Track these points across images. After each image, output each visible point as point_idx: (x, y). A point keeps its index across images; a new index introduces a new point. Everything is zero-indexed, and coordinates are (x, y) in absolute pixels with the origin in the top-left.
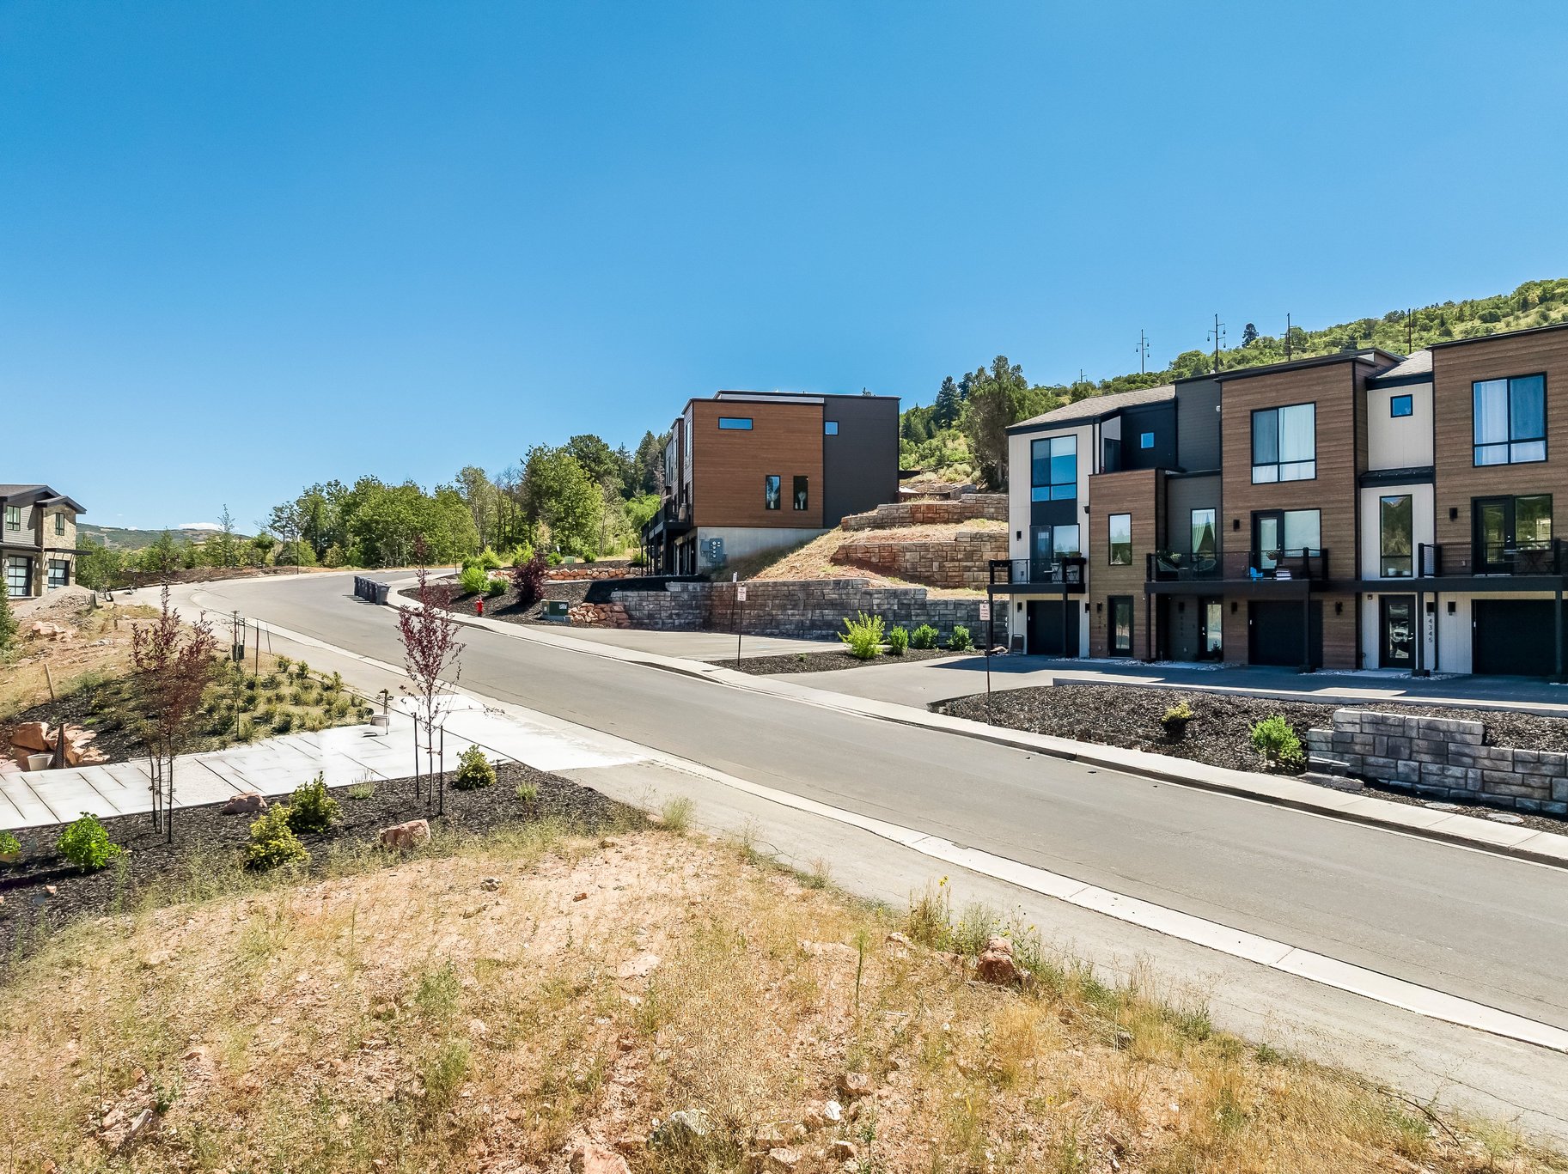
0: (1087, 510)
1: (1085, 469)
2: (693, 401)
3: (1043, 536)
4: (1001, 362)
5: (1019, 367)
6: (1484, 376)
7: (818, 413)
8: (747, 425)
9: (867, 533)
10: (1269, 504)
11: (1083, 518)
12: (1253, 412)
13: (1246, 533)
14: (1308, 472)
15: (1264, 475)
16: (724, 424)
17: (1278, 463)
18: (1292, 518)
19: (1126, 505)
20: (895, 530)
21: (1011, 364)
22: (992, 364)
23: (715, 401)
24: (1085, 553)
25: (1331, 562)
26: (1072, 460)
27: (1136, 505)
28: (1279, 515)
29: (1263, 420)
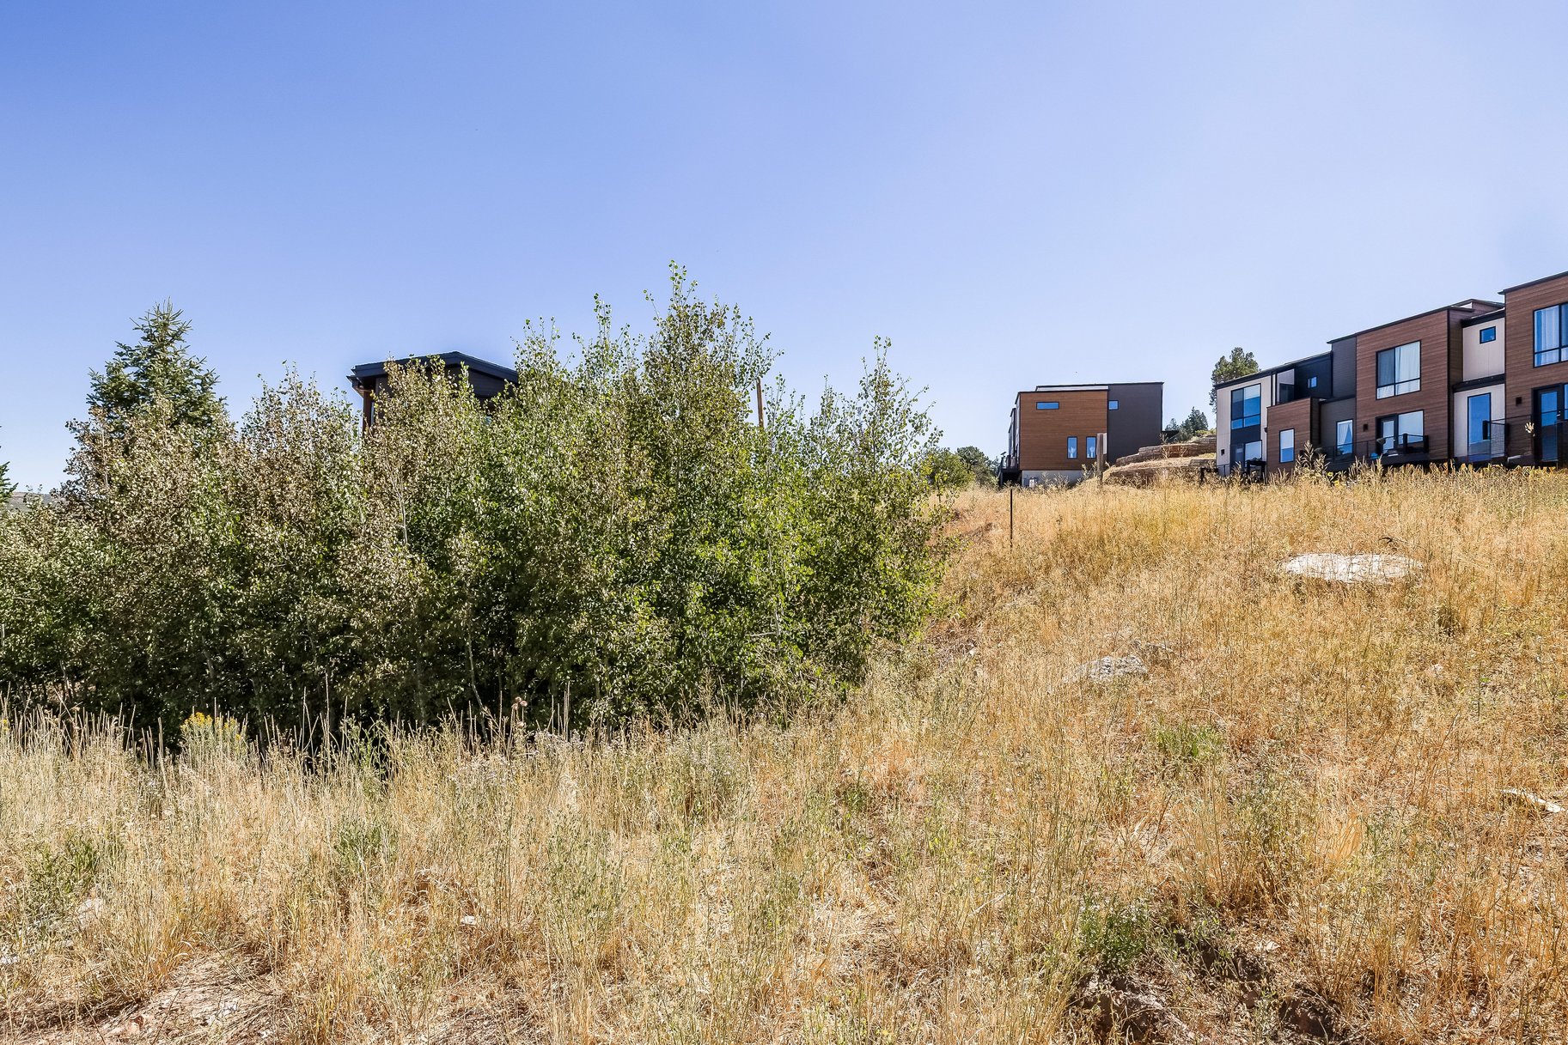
0: (1266, 430)
1: (1266, 403)
2: (1020, 393)
3: (1239, 451)
4: (1238, 351)
5: (1251, 354)
6: (1541, 306)
7: (1104, 396)
8: (1055, 405)
9: (1132, 464)
10: (1388, 411)
11: (1264, 435)
12: (1377, 353)
13: (1372, 432)
14: (1415, 386)
15: (1385, 392)
16: (1040, 406)
17: (1395, 384)
18: (1403, 419)
19: (1291, 423)
20: (1149, 462)
21: (1246, 352)
22: (1231, 354)
23: (1036, 392)
24: (1265, 459)
25: (1431, 444)
26: (1258, 400)
27: (1297, 423)
28: (1394, 417)
29: (1385, 357)
